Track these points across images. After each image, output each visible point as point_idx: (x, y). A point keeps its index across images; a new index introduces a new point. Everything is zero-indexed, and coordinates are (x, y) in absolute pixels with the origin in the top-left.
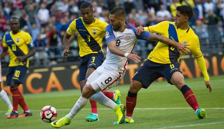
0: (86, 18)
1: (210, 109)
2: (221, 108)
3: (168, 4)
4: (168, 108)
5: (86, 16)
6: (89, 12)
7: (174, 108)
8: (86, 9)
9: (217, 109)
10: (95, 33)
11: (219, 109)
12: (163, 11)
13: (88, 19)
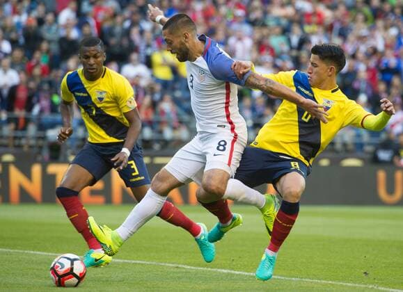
0: (91, 65)
1: (209, 271)
2: (233, 272)
3: (149, 51)
4: (128, 259)
5: (92, 61)
6: (99, 55)
7: (138, 262)
8: (92, 48)
9: (223, 273)
10: (101, 99)
11: (228, 273)
12: (134, 65)
13: (94, 69)
